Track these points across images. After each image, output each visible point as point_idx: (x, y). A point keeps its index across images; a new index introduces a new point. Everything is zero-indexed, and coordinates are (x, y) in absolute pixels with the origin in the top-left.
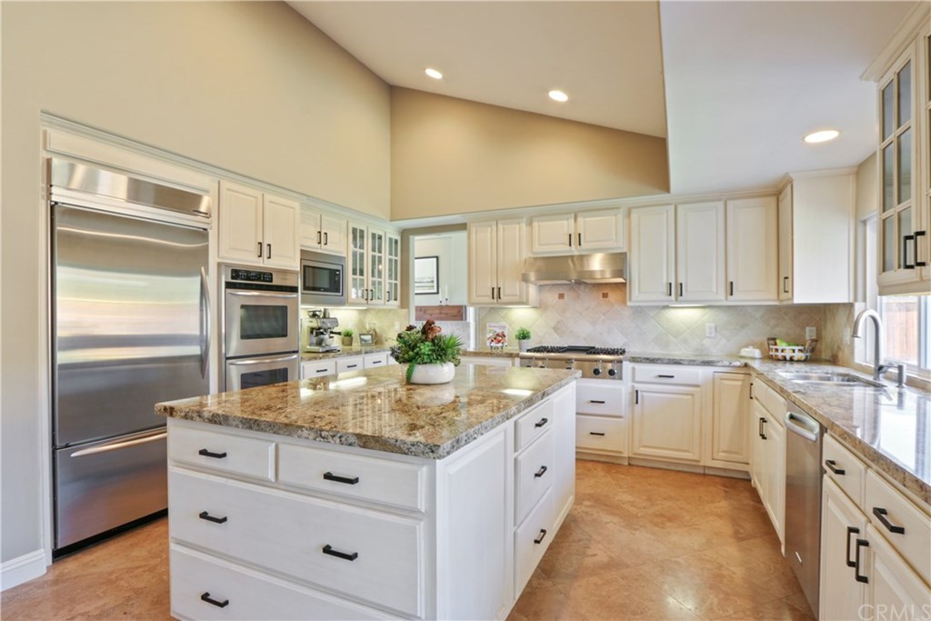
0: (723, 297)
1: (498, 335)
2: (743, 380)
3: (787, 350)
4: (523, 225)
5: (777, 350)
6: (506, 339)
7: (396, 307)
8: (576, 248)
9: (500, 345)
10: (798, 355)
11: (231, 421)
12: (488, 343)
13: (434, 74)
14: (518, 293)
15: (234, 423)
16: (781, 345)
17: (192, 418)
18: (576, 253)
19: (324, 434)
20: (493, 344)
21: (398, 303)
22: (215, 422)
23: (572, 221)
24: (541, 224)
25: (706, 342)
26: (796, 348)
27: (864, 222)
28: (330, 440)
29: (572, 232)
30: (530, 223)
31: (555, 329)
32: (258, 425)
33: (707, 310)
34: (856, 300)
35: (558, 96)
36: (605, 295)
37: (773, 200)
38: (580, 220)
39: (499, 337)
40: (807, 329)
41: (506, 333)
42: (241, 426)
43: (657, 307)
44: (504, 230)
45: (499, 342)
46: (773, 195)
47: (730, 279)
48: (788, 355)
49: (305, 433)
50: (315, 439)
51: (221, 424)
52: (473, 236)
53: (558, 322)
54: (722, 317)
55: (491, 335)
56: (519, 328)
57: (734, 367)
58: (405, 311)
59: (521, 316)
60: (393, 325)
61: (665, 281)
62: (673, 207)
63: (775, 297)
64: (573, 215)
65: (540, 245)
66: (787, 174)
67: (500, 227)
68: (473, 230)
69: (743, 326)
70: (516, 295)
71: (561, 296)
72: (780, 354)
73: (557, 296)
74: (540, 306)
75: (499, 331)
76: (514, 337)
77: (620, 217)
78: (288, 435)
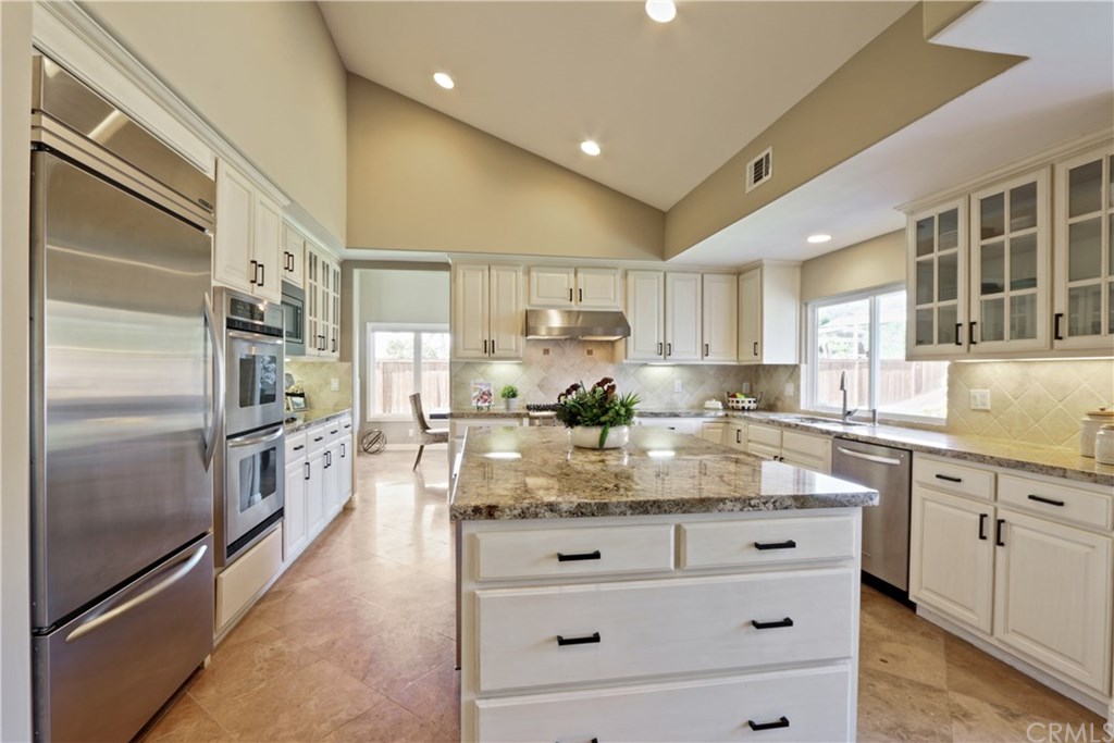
0: (699, 356)
1: (484, 393)
2: (723, 428)
3: (744, 401)
4: (520, 274)
5: (738, 402)
6: (493, 397)
7: (334, 360)
8: (576, 304)
9: (487, 404)
10: (753, 406)
11: (612, 509)
12: (474, 403)
13: (444, 80)
14: (514, 347)
15: (618, 511)
16: (741, 398)
17: (536, 515)
18: (575, 309)
19: (752, 503)
20: (480, 404)
21: (337, 354)
22: (583, 514)
23: (572, 275)
24: (540, 274)
25: (675, 396)
26: (752, 400)
27: (806, 304)
28: (762, 507)
29: (572, 287)
30: (528, 272)
31: (540, 386)
32: (659, 507)
33: (676, 369)
34: (800, 362)
35: (591, 148)
36: (590, 352)
37: (735, 278)
38: (580, 275)
39: (484, 396)
40: (744, 384)
41: (492, 392)
42: (629, 512)
43: (635, 365)
44: (498, 277)
45: (486, 401)
46: (734, 274)
47: (706, 342)
48: (746, 405)
49: (729, 505)
50: (741, 510)
51: (593, 515)
52: (460, 280)
53: (543, 379)
54: (687, 374)
55: (477, 393)
56: (503, 386)
57: (718, 417)
58: (346, 365)
59: (503, 373)
60: (328, 383)
61: (656, 341)
62: (662, 274)
63: (735, 358)
64: (573, 270)
65: (538, 296)
66: (761, 260)
67: (494, 272)
68: (460, 272)
69: (702, 382)
70: (511, 350)
71: (546, 352)
72: (740, 405)
73: (541, 353)
74: (524, 363)
75: (485, 389)
76: (500, 396)
77: (618, 277)
78: (704, 512)
